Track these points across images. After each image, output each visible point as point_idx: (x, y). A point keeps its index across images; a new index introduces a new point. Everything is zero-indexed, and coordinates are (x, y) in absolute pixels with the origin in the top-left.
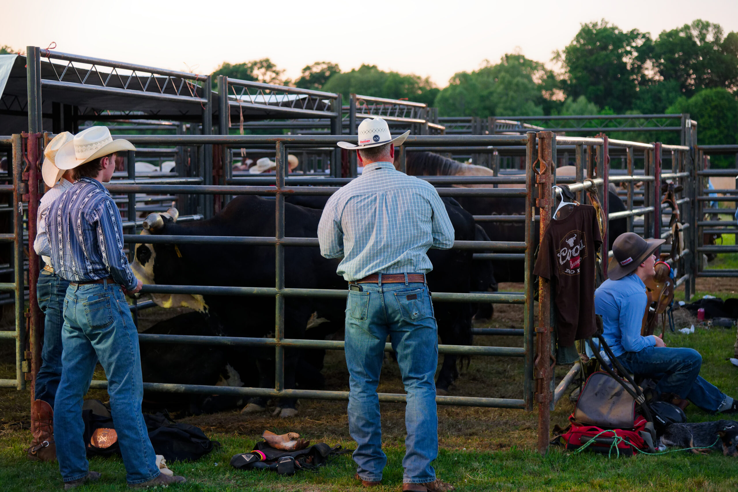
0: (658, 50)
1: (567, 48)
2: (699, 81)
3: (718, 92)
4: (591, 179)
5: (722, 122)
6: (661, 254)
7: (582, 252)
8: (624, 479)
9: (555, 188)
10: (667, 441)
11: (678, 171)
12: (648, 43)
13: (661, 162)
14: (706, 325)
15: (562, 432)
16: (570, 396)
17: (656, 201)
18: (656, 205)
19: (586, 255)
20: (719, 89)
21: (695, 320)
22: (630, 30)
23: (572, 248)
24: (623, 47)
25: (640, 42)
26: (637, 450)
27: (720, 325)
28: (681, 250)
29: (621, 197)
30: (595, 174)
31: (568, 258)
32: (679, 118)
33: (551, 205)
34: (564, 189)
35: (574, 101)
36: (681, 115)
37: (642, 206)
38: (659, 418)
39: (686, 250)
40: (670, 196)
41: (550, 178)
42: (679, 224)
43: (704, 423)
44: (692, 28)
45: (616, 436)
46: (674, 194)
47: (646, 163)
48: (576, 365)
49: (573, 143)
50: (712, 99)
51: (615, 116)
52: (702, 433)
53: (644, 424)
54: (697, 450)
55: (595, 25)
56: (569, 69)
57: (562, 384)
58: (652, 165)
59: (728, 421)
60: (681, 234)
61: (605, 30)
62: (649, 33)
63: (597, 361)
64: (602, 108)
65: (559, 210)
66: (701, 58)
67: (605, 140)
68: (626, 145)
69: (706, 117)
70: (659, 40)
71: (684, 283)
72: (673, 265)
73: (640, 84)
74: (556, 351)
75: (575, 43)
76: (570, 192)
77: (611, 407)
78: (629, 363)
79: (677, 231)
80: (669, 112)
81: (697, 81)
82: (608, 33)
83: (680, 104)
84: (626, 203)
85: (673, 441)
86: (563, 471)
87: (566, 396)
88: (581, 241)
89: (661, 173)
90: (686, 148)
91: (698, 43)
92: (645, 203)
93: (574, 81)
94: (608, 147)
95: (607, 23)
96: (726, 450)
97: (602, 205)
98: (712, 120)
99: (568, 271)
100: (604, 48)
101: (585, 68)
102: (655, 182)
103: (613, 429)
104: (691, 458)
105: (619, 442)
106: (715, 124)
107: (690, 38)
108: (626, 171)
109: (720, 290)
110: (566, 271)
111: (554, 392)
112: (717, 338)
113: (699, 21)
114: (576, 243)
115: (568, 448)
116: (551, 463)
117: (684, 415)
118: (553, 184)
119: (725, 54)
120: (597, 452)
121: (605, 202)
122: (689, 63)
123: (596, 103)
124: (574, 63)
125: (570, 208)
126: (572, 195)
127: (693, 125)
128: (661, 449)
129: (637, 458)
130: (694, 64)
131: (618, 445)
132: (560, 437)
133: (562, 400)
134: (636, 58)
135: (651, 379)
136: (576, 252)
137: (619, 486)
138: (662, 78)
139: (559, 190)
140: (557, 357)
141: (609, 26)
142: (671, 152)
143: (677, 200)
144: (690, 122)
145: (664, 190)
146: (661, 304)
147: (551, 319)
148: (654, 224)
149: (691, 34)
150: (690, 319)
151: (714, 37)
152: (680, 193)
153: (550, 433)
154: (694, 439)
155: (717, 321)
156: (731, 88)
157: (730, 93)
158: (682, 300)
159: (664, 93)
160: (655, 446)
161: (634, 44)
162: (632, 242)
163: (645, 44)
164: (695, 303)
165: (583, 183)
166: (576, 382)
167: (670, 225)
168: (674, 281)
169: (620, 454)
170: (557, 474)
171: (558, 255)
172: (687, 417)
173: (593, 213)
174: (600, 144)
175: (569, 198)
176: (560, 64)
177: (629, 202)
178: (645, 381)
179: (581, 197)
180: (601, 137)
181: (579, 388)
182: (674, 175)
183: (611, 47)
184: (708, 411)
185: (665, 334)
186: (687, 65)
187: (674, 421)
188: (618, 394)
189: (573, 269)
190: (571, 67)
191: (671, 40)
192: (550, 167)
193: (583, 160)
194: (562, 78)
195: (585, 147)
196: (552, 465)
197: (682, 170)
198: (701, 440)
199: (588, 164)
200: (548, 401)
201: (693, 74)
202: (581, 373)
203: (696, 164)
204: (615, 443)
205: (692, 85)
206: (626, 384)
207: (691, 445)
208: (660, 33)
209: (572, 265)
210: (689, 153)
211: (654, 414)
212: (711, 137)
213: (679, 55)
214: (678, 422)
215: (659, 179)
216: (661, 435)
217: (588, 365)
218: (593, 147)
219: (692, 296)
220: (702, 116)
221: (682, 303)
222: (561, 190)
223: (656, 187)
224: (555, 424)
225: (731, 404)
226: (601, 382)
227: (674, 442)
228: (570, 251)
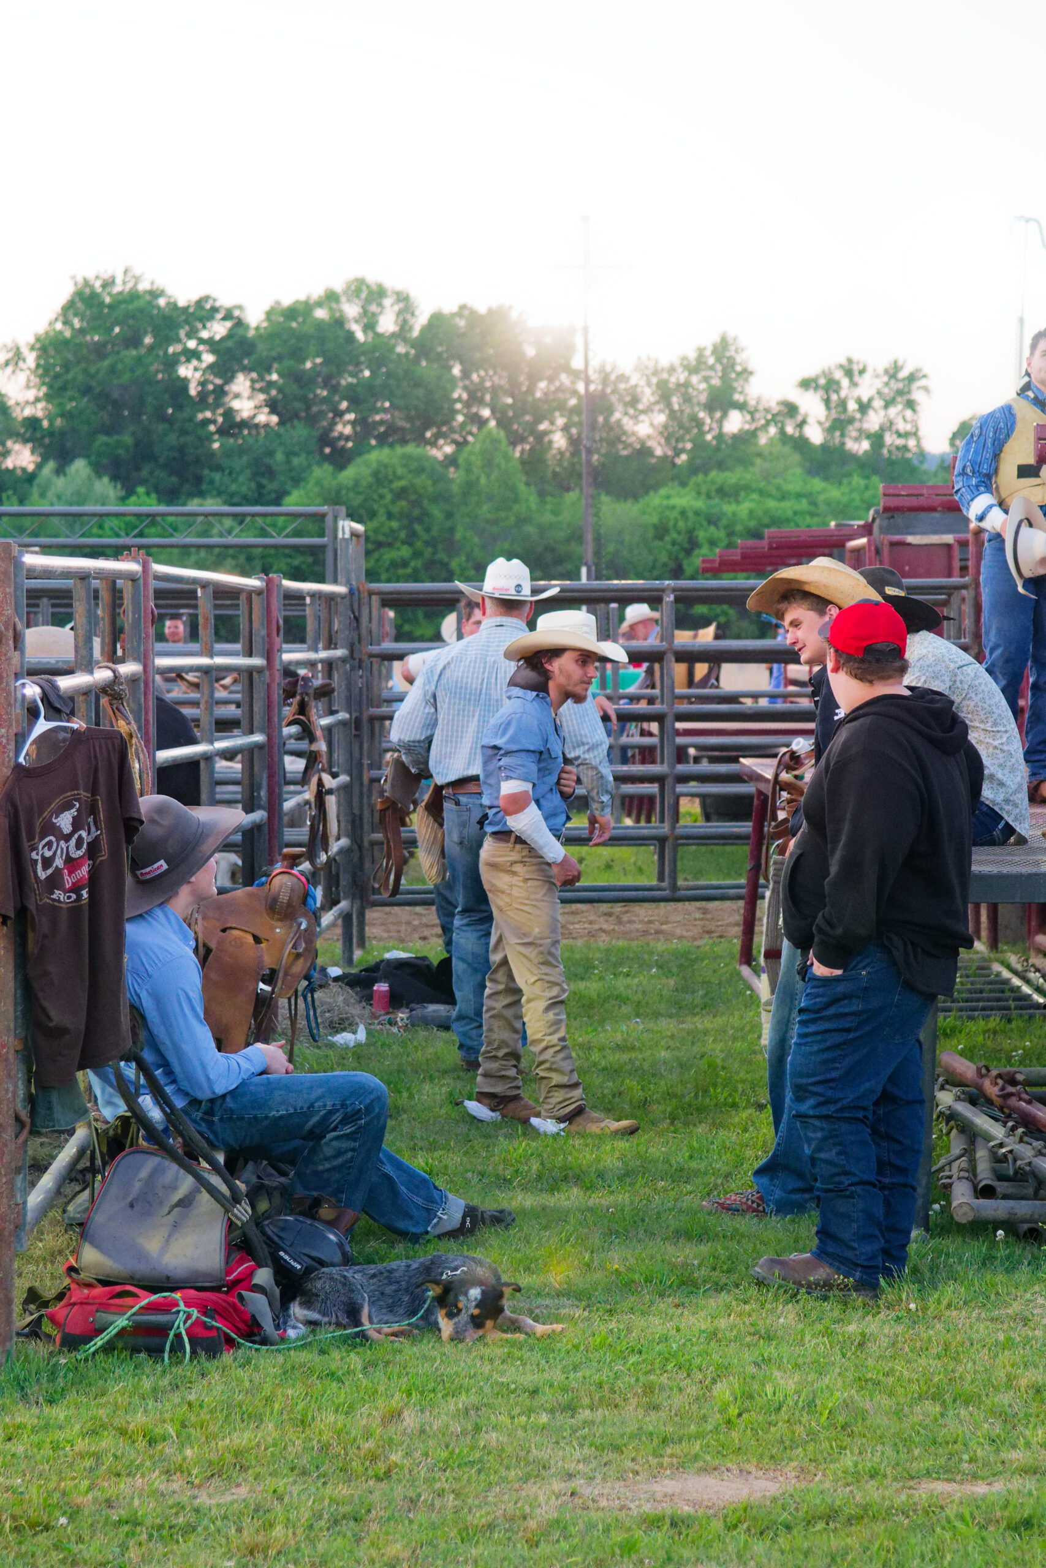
0: (262, 350)
1: (38, 339)
2: (364, 426)
3: (408, 457)
4: (110, 665)
5: (417, 527)
6: (286, 850)
7: (93, 849)
8: (205, 1416)
9: (23, 685)
10: (306, 1312)
11: (320, 646)
12: (240, 331)
13: (281, 622)
14: (392, 1023)
15: (45, 1304)
16: (64, 1211)
17: (269, 720)
18: (270, 727)
19: (104, 855)
20: (411, 449)
21: (367, 1012)
22: (194, 297)
23: (67, 838)
24: (179, 341)
25: (218, 329)
26: (233, 1340)
27: (426, 1022)
28: (331, 840)
29: (187, 711)
30: (120, 653)
31: (59, 862)
32: (321, 517)
33: (14, 730)
34: (47, 688)
35: (60, 471)
36: (325, 508)
37: (236, 732)
38: (287, 1257)
39: (344, 842)
40: (303, 708)
41: (9, 659)
42: (326, 778)
43: (394, 1265)
44: (343, 299)
45: (182, 1306)
46: (313, 703)
47: (243, 626)
48: (81, 1133)
49: (67, 574)
50: (394, 473)
51: (163, 508)
52: (389, 1290)
53: (250, 1274)
54: (379, 1332)
55: (108, 284)
56: (44, 389)
57: (47, 1181)
58: (259, 630)
59: (450, 1256)
60: (331, 802)
61: (134, 295)
62: (240, 307)
63: (133, 1120)
64: (130, 492)
65: (35, 742)
66: (367, 373)
67: (146, 567)
68: (195, 581)
69: (382, 518)
70: (265, 324)
71: (340, 922)
72: (312, 878)
73: (222, 431)
74: (31, 1100)
75: (59, 326)
76: (60, 697)
77: (169, 1236)
78: (210, 1124)
79: (321, 794)
80: (293, 502)
81: (358, 429)
82: (141, 303)
83: (318, 483)
84: (198, 726)
85: (319, 1312)
86: (51, 1402)
87: (55, 1214)
88: (91, 820)
89: (280, 651)
90: (341, 589)
91: (360, 336)
92: (245, 723)
93: (59, 422)
94: (153, 584)
95: (137, 279)
96: (446, 1326)
97: (139, 729)
98: (395, 524)
99: (58, 894)
100: (134, 341)
101: (86, 390)
102: (267, 673)
103: (173, 1290)
104: (365, 1353)
105: (189, 1322)
106: (403, 535)
107: (339, 322)
108: (195, 647)
109: (424, 938)
110: (54, 896)
111: (25, 1203)
112: (419, 1053)
113: (361, 282)
114: (77, 824)
115: (63, 1345)
116: (21, 1386)
117: (348, 1249)
118: (17, 676)
119: (424, 363)
120: (136, 1350)
121: (147, 721)
122: (339, 384)
123: (114, 478)
124: (57, 376)
125: (62, 735)
126: (65, 704)
127: (354, 534)
128: (291, 1333)
129: (235, 1359)
130: (350, 385)
131: (187, 1331)
132: (41, 1316)
133: (45, 1222)
134: (211, 367)
135: (265, 1162)
136: (78, 846)
137: (192, 1431)
138: (275, 419)
139: (32, 691)
140: (33, 1113)
141: (143, 286)
142: (304, 598)
143: (320, 717)
144: (347, 527)
145: (289, 694)
146: (286, 974)
147: (16, 1018)
148: (265, 776)
149: (341, 311)
150: (356, 1010)
151: (396, 322)
152: (325, 699)
153: (17, 1308)
154: (372, 1303)
155: (419, 1012)
156: (440, 448)
157: (435, 459)
158: (336, 965)
159: (279, 456)
160: (277, 1327)
161: (205, 334)
162: (166, 822)
163: (230, 336)
164: (366, 970)
165: (91, 672)
166: (80, 1177)
167: (304, 780)
168: (316, 917)
169: (194, 1352)
170: (35, 1410)
171: (34, 855)
172: (352, 1250)
173: (120, 748)
174: (132, 578)
175: (58, 711)
176: (22, 377)
177: (206, 722)
178: (250, 1166)
179: (89, 710)
180: (135, 560)
181: (87, 1192)
182: (312, 656)
183: (148, 340)
184: (404, 1235)
185: (296, 1049)
186: (334, 389)
187: (322, 1263)
188: (186, 1203)
189: (71, 890)
190: (50, 386)
191: (294, 325)
192: (11, 633)
193: (92, 618)
194: (28, 412)
195: (95, 583)
196: (22, 1389)
197: (330, 644)
198: (390, 1306)
199: (104, 625)
200: (12, 1227)
201: (348, 410)
202: (93, 1153)
203: (364, 632)
204: (181, 1325)
205: (347, 439)
206: (206, 1175)
207: (365, 1319)
208: (267, 307)
209: (68, 881)
210: (347, 601)
211: (274, 1248)
212: (394, 565)
213: (315, 364)
214: (333, 1265)
215: (278, 666)
216: (293, 1299)
217: (111, 1132)
218: (114, 582)
219: (358, 954)
220: (372, 515)
221: (335, 971)
222: (37, 690)
223: (269, 686)
224: (27, 1285)
225: (458, 1216)
226: (144, 1174)
227: (324, 1315)
228: (62, 843)
